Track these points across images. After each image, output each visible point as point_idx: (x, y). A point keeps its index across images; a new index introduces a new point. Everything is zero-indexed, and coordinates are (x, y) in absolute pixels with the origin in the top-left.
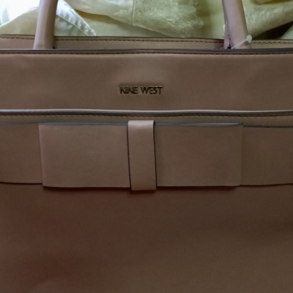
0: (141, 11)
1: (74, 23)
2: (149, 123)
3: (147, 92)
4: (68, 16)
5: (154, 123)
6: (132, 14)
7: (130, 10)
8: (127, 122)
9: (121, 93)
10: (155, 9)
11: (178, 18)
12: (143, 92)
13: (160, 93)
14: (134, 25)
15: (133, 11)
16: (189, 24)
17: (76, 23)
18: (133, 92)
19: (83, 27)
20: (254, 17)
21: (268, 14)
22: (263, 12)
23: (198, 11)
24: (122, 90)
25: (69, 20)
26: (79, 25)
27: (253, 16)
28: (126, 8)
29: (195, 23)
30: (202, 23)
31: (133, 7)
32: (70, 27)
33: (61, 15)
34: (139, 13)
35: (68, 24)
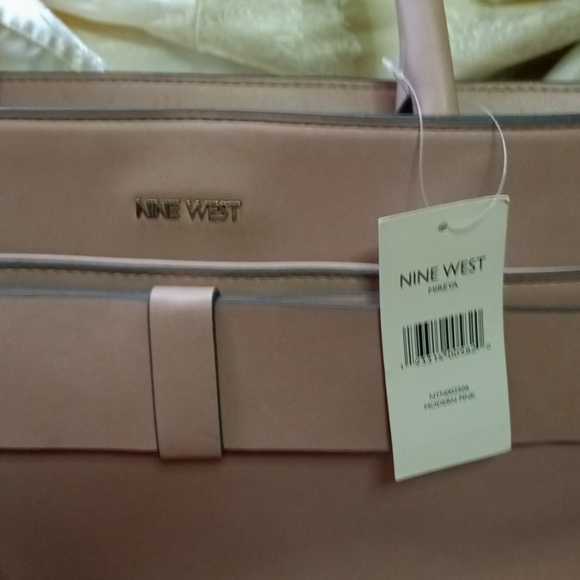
0: (215, 19)
1: (45, 41)
2: (202, 295)
3: (202, 216)
4: (30, 27)
5: (216, 295)
6: (193, 24)
7: (190, 15)
8: (148, 290)
9: (138, 215)
10: (249, 12)
11: (301, 36)
12: (192, 216)
13: (234, 219)
14: (201, 48)
15: (195, 17)
16: (327, 50)
17: (53, 42)
18: (168, 216)
19: (69, 51)
20: (477, 34)
21: (510, 28)
22: (498, 23)
23: (347, 19)
24: (139, 210)
25: (34, 36)
26: (60, 47)
27: (475, 32)
28: (180, 11)
29: (342, 46)
30: (357, 47)
31: (197, 9)
32: (35, 52)
33: (13, 23)
34: (210, 23)
35: (30, 44)
